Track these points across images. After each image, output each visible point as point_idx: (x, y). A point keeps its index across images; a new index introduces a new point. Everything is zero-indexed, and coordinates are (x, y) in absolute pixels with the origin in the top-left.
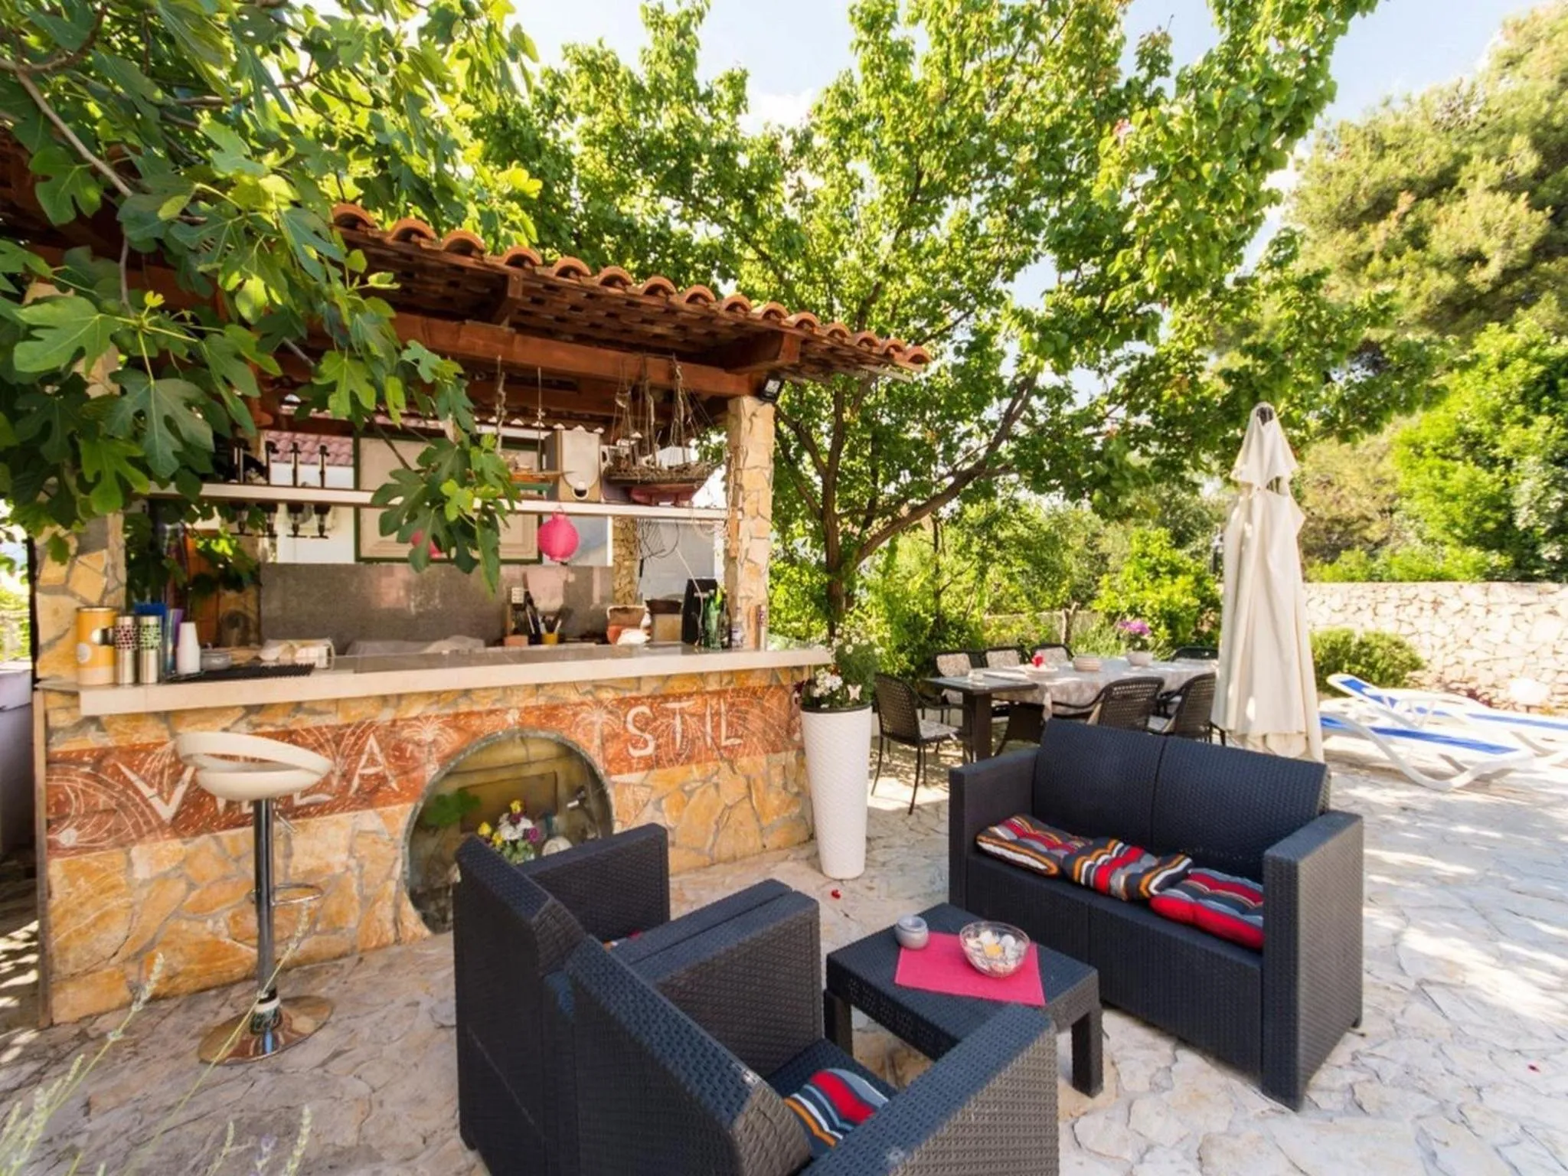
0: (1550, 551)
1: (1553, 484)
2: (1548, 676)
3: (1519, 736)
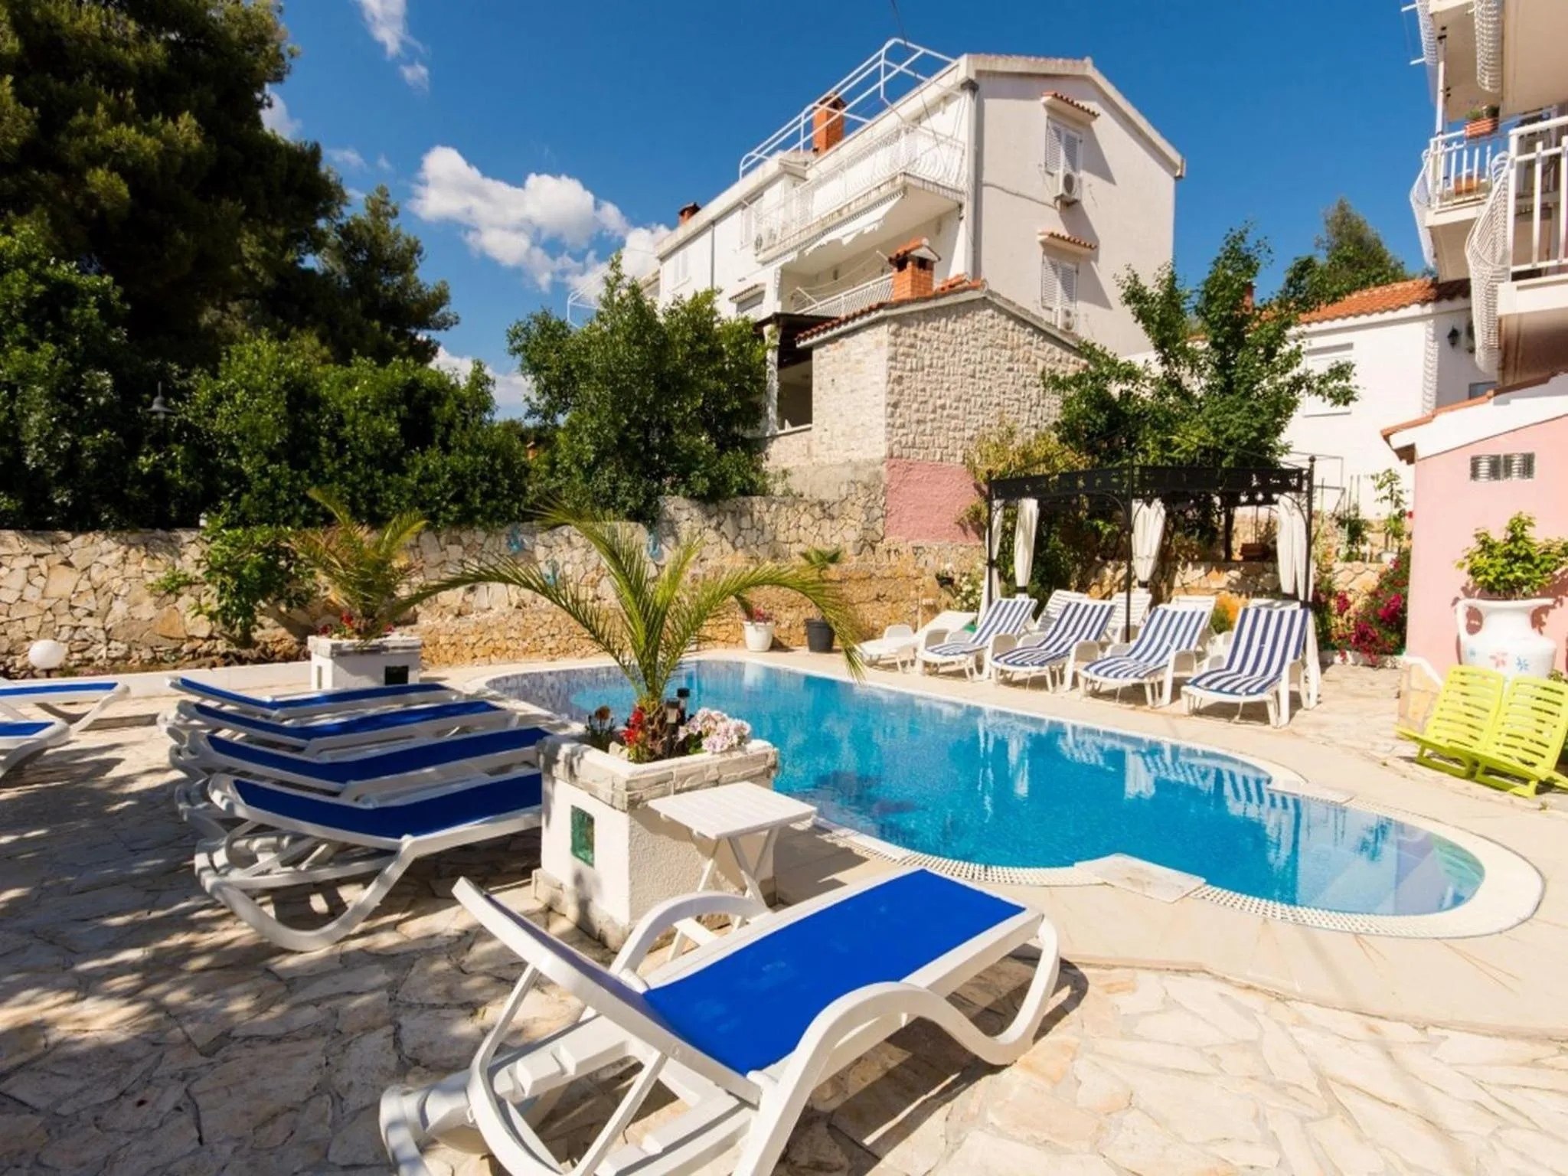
0: (61, 497)
1: (61, 421)
2: (66, 633)
3: (45, 707)
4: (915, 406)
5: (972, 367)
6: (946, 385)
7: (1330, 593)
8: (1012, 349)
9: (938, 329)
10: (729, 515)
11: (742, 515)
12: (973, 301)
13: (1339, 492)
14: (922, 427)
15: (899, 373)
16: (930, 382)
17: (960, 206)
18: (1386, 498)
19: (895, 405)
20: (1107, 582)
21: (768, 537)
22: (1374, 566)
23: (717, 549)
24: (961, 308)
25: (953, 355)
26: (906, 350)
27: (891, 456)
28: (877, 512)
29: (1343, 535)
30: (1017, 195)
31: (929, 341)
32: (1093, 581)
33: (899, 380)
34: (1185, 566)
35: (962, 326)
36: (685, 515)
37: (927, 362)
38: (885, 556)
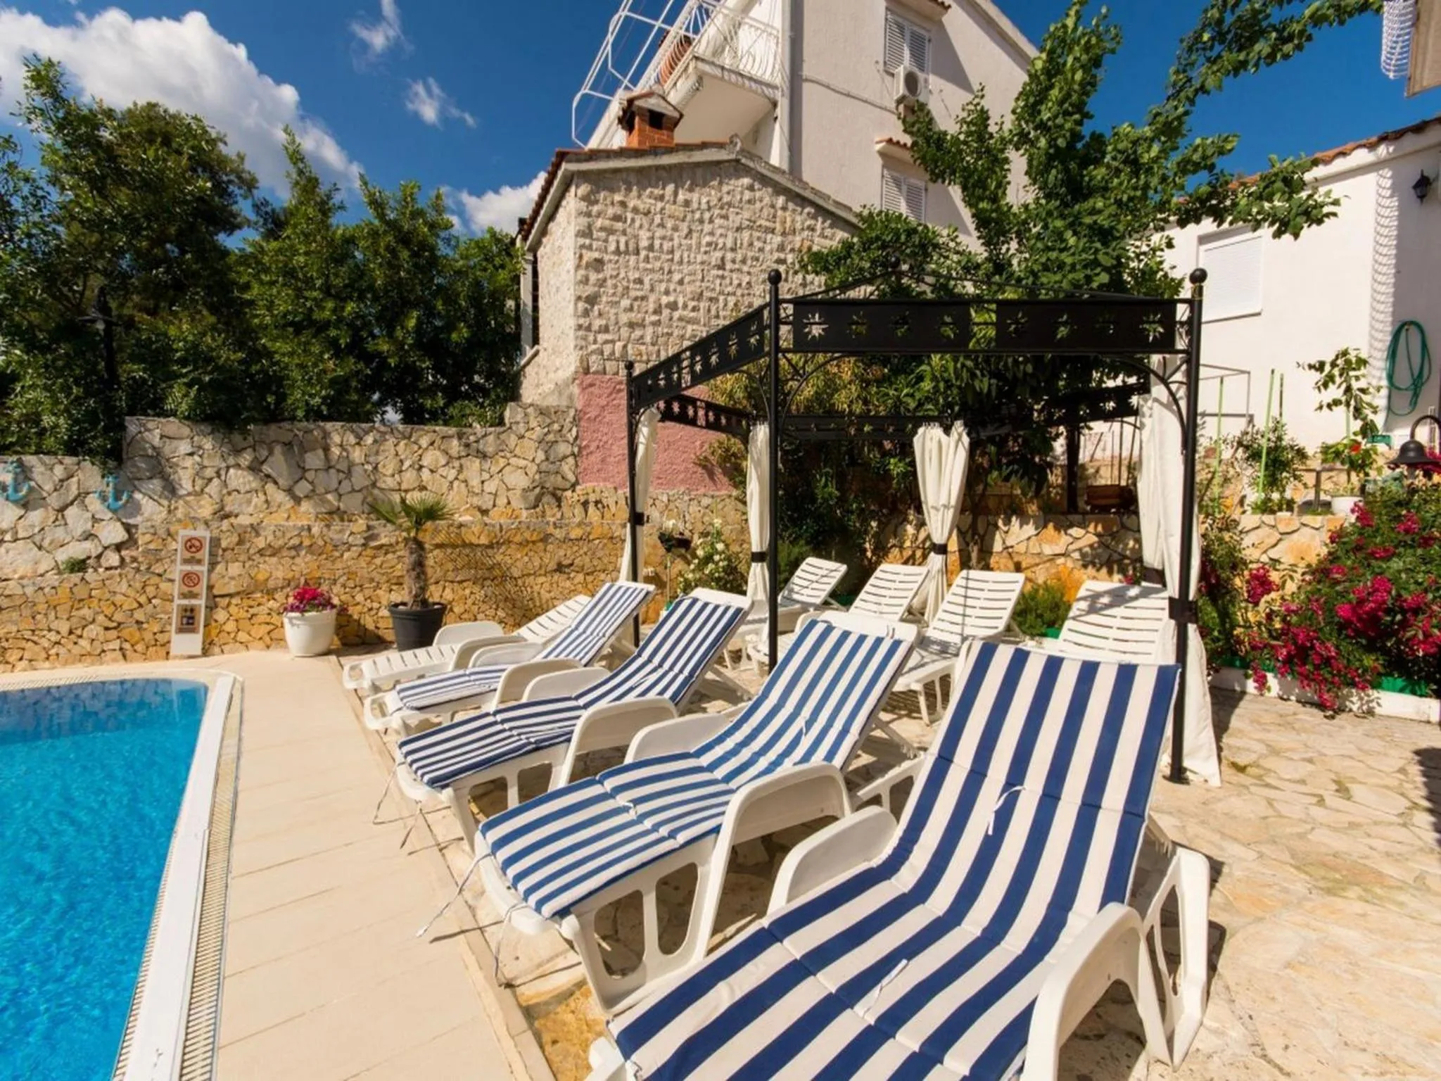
4: (625, 303)
5: (719, 254)
6: (677, 277)
7: (1236, 564)
8: (784, 234)
9: (661, 198)
10: (278, 450)
11: (304, 450)
12: (718, 163)
13: (1244, 421)
14: (638, 333)
15: (596, 255)
16: (652, 271)
17: (775, 105)
18: (1337, 402)
19: (592, 300)
20: (908, 544)
21: (359, 480)
22: (1316, 520)
23: (258, 500)
24: (699, 172)
25: (689, 235)
26: (607, 223)
27: (587, 371)
28: (563, 449)
29: (1258, 471)
30: (848, 95)
31: (647, 213)
32: (892, 541)
33: (598, 264)
34: (1007, 522)
35: (700, 197)
36: (184, 447)
37: (644, 243)
38: (579, 510)
